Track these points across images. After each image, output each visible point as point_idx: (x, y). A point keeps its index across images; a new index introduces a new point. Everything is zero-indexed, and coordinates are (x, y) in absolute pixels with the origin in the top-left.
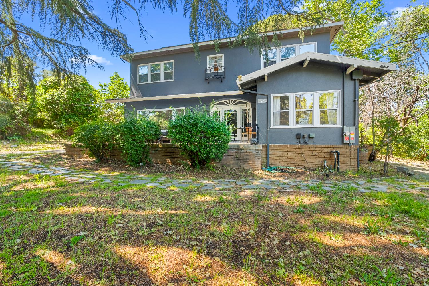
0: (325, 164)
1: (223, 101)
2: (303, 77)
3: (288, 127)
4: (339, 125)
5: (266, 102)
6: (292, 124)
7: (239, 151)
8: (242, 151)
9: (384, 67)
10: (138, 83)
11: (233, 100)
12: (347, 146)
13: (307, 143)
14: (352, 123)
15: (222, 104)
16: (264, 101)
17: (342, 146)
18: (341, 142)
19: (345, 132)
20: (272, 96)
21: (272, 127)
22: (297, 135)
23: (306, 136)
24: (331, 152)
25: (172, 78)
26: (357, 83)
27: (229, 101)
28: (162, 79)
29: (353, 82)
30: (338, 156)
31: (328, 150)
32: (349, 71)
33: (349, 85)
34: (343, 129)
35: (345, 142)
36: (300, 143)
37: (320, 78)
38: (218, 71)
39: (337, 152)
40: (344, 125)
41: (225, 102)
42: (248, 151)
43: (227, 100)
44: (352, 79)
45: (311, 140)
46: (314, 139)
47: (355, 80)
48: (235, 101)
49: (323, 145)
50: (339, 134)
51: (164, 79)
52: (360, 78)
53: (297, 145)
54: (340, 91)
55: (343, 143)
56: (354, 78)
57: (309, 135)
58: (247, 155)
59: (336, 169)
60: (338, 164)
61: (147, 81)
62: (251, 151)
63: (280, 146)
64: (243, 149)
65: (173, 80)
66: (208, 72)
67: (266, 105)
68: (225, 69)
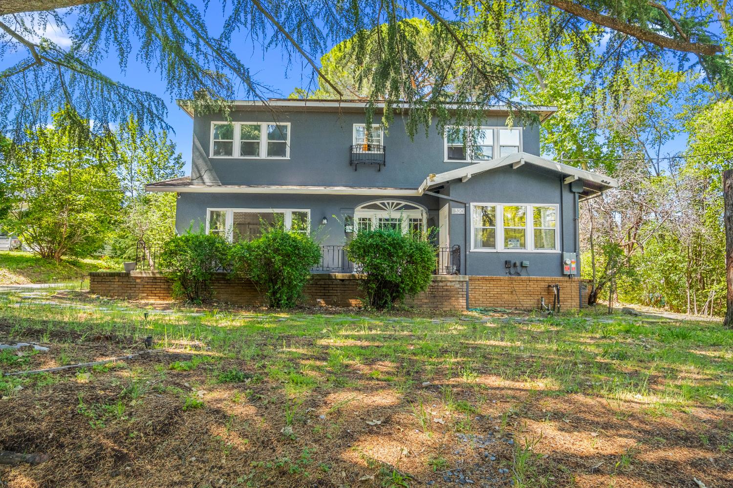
0: (543, 303)
1: (378, 203)
2: (513, 183)
3: (494, 251)
4: (558, 250)
5: (463, 213)
6: (500, 247)
7: (436, 284)
8: (441, 284)
9: (606, 182)
10: (211, 156)
11: (396, 202)
12: (567, 279)
13: (519, 274)
14: (572, 248)
15: (375, 207)
16: (459, 211)
17: (561, 278)
18: (560, 273)
19: (565, 260)
20: (472, 204)
21: (472, 250)
22: (506, 262)
23: (518, 264)
24: (549, 286)
25: (284, 154)
26: (577, 195)
27: (388, 203)
28: (263, 154)
29: (572, 195)
30: (558, 290)
31: (544, 285)
32: (568, 181)
33: (568, 197)
34: (562, 256)
35: (566, 272)
36: (510, 274)
37: (534, 186)
38: (373, 152)
39: (557, 286)
40: (563, 250)
41: (381, 203)
42: (449, 284)
43: (386, 202)
44: (571, 191)
45: (524, 270)
46: (528, 269)
47: (574, 193)
48: (398, 204)
49: (539, 278)
50: (557, 262)
51: (269, 154)
52: (581, 191)
53: (507, 277)
54: (558, 205)
55: (563, 275)
56: (574, 190)
57: (522, 263)
58: (447, 290)
59: (556, 310)
60: (558, 303)
61: (230, 154)
62: (453, 283)
63: (483, 279)
64: (441, 281)
65: (288, 157)
66: (354, 151)
67: (463, 217)
68: (384, 150)
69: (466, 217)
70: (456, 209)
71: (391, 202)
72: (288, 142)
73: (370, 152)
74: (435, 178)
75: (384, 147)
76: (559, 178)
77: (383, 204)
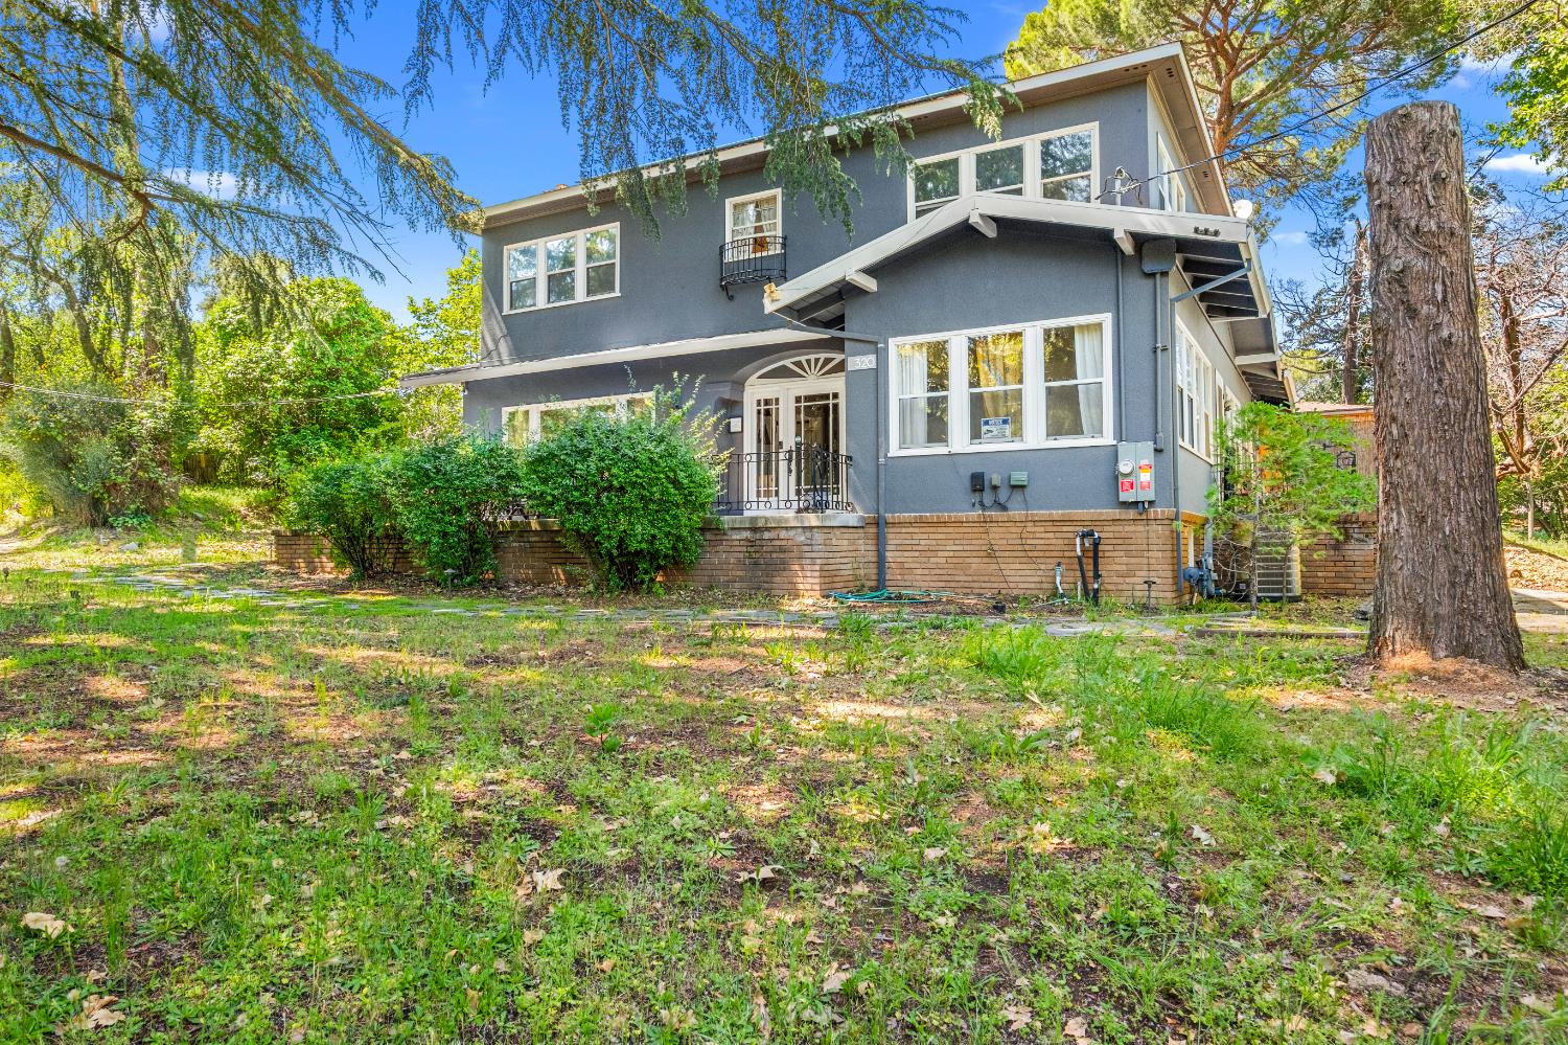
0: (1058, 581)
1: (788, 363)
3: (946, 450)
4: (1107, 438)
5: (873, 365)
6: (959, 439)
7: (758, 536)
8: (767, 535)
9: (1206, 232)
10: (506, 311)
11: (823, 356)
12: (1127, 513)
13: (1004, 508)
15: (783, 373)
16: (867, 362)
17: (1117, 513)
18: (1109, 499)
19: (1120, 462)
20: (891, 341)
21: (893, 452)
22: (973, 477)
23: (999, 480)
25: (612, 289)
26: (1160, 281)
27: (808, 361)
28: (581, 295)
29: (1145, 282)
30: (1097, 547)
32: (1125, 247)
33: (1136, 290)
34: (1115, 453)
35: (1124, 496)
36: (983, 506)
38: (765, 254)
39: (1093, 535)
40: (1119, 438)
41: (796, 364)
42: (783, 534)
43: (803, 359)
44: (1142, 271)
45: (1018, 497)
46: (1027, 491)
47: (1152, 275)
48: (827, 361)
49: (1057, 513)
50: (1107, 472)
51: (589, 292)
53: (975, 514)
54: (1110, 316)
55: (1117, 503)
56: (1149, 267)
57: (1009, 478)
60: (1096, 578)
61: (533, 302)
63: (920, 521)
64: (768, 529)
65: (617, 293)
66: (729, 257)
67: (873, 373)
68: (784, 245)
69: (879, 375)
70: (858, 359)
71: (812, 357)
72: (617, 261)
73: (762, 254)
74: (778, 294)
75: (785, 238)
77: (799, 364)
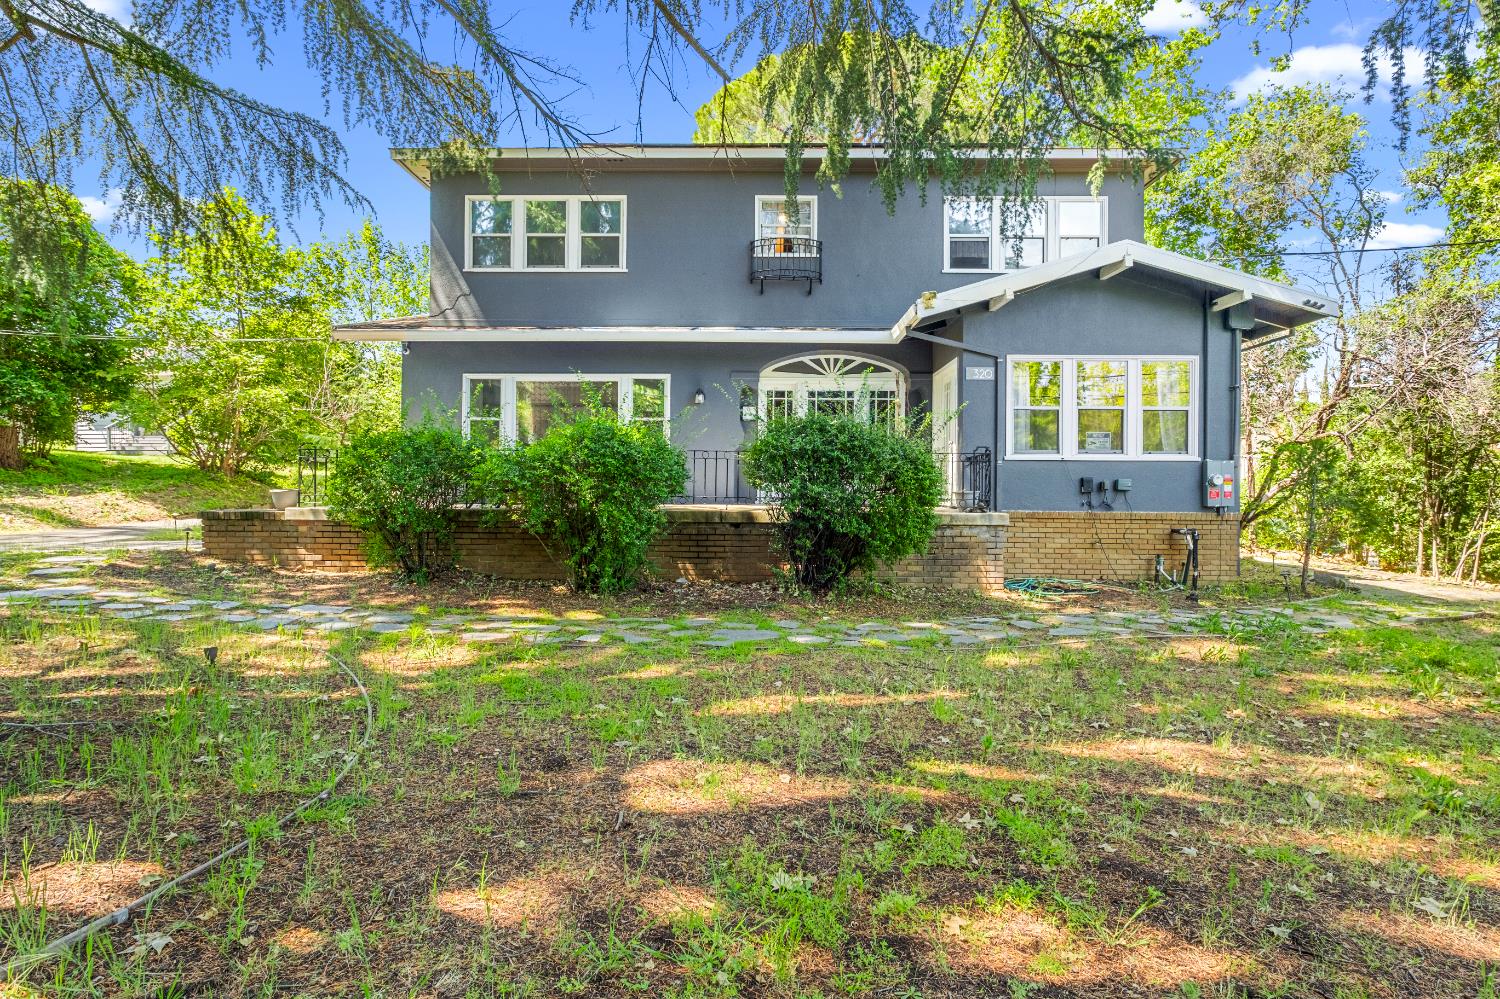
0: (1161, 568)
1: (806, 359)
2: (1100, 311)
3: (1057, 457)
4: (1194, 456)
5: (991, 377)
6: (1069, 450)
9: (1314, 305)
10: (468, 267)
11: (842, 357)
12: (1212, 516)
13: (1108, 507)
14: (1226, 451)
15: (802, 368)
16: (982, 373)
17: (1201, 515)
18: (1196, 502)
19: (1210, 474)
20: (1010, 358)
21: (1009, 456)
22: (1082, 482)
23: (1108, 485)
24: (1174, 531)
25: (615, 262)
26: (1239, 335)
27: (828, 361)
28: (573, 262)
29: (1227, 335)
30: (1195, 542)
31: (1163, 529)
32: (1223, 303)
33: (1218, 339)
34: (1203, 468)
35: (1211, 503)
36: (1090, 505)
37: (1146, 319)
38: (796, 255)
39: (1193, 533)
40: (1205, 456)
41: (813, 361)
42: (966, 532)
43: (822, 358)
44: (1226, 326)
45: (1120, 498)
46: (1128, 495)
47: (1233, 331)
48: (847, 362)
49: (1153, 514)
50: (1192, 479)
51: (585, 262)
52: (1248, 327)
53: (1083, 512)
54: (1196, 359)
55: (1205, 507)
56: (1234, 323)
57: (1115, 484)
58: (963, 546)
59: (1190, 582)
60: (1195, 567)
61: (506, 261)
62: (975, 531)
63: (1032, 517)
64: (950, 527)
65: (623, 268)
66: (758, 253)
68: (820, 250)
69: (997, 386)
70: (976, 370)
71: (832, 357)
72: (623, 236)
73: (790, 255)
74: (934, 302)
75: (820, 244)
76: (1200, 297)
77: (818, 362)
